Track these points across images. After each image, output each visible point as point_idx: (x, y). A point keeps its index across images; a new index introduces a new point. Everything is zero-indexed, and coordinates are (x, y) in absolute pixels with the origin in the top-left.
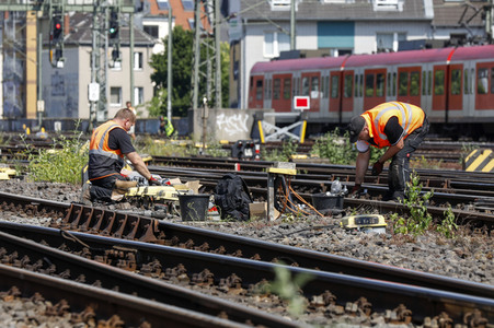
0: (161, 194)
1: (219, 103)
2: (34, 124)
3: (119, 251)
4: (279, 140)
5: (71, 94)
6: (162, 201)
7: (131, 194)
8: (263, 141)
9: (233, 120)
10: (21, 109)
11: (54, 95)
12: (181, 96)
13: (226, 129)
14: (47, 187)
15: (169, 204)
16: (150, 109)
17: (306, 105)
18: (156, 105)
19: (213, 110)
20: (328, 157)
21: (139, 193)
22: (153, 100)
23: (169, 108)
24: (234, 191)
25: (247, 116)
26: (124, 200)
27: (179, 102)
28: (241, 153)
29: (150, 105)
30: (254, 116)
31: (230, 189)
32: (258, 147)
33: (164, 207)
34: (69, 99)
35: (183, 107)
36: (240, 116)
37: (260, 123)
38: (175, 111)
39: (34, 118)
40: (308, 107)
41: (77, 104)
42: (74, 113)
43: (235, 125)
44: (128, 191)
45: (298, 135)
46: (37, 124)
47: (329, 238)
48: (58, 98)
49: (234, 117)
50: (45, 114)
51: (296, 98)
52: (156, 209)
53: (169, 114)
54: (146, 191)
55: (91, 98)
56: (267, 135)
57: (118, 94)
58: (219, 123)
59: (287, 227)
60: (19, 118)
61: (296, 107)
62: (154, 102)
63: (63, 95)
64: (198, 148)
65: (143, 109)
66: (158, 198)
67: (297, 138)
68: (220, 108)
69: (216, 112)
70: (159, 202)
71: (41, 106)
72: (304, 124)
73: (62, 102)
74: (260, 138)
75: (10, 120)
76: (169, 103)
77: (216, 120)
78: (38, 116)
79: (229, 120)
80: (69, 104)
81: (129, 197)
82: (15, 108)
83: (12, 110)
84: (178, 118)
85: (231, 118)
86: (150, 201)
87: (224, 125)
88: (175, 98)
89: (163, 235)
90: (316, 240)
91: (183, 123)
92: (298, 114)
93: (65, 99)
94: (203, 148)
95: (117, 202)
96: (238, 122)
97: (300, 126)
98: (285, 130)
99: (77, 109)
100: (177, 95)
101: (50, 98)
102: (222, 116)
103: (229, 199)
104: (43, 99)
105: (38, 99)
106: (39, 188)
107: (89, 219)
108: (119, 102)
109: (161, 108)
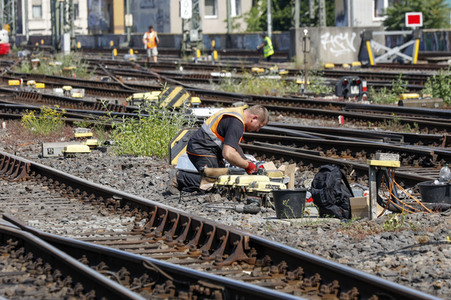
0: (253, 185)
1: (323, 20)
2: (122, 40)
3: (205, 287)
4: (390, 61)
5: (162, 6)
6: (255, 193)
7: (221, 183)
8: (372, 63)
9: (339, 39)
10: (107, 22)
11: (143, 8)
12: (282, 8)
13: (331, 50)
14: (131, 166)
15: (263, 197)
16: (248, 21)
17: (418, 22)
18: (254, 15)
19: (316, 29)
20: (442, 97)
21: (231, 183)
22: (251, 11)
23: (269, 21)
24: (333, 185)
25: (354, 35)
26: (213, 190)
27: (280, 14)
28: (347, 91)
29: (248, 17)
30: (362, 36)
31: (328, 183)
32: (364, 84)
33: (257, 199)
34: (159, 11)
35: (284, 19)
36: (347, 35)
37: (368, 43)
38: (276, 25)
39: (122, 32)
40: (421, 25)
41: (168, 17)
42: (166, 27)
43: (341, 45)
44: (217, 179)
45: (411, 56)
46: (126, 41)
47: (434, 257)
48: (147, 11)
49: (340, 36)
50: (133, 29)
51: (407, 15)
52: (249, 202)
53: (270, 27)
54: (237, 181)
55: (183, 16)
56: (376, 56)
57: (214, 5)
58: (324, 42)
59: (390, 238)
60: (106, 33)
61: (407, 25)
62: (253, 12)
63: (154, 7)
64: (299, 84)
65: (240, 21)
66: (251, 190)
67: (410, 59)
68: (324, 27)
69: (320, 30)
70: (251, 194)
71: (129, 20)
72: (417, 42)
73: (151, 15)
74: (369, 60)
75: (96, 36)
76: (269, 16)
77: (320, 39)
78: (126, 31)
79: (334, 40)
80: (160, 18)
81: (219, 186)
82: (101, 20)
83: (98, 23)
84: (279, 32)
85: (336, 37)
86: (242, 192)
87: (329, 45)
88: (276, 10)
89: (254, 252)
90: (420, 259)
91: (285, 37)
92: (410, 32)
93: (155, 11)
94: (306, 84)
95: (207, 192)
96: (344, 41)
97: (412, 45)
98: (396, 51)
99: (169, 23)
100: (277, 7)
101: (139, 11)
102: (327, 35)
103: (328, 193)
104: (132, 13)
105: (125, 13)
106: (123, 167)
107: (175, 226)
108: (214, 14)
109: (261, 20)
